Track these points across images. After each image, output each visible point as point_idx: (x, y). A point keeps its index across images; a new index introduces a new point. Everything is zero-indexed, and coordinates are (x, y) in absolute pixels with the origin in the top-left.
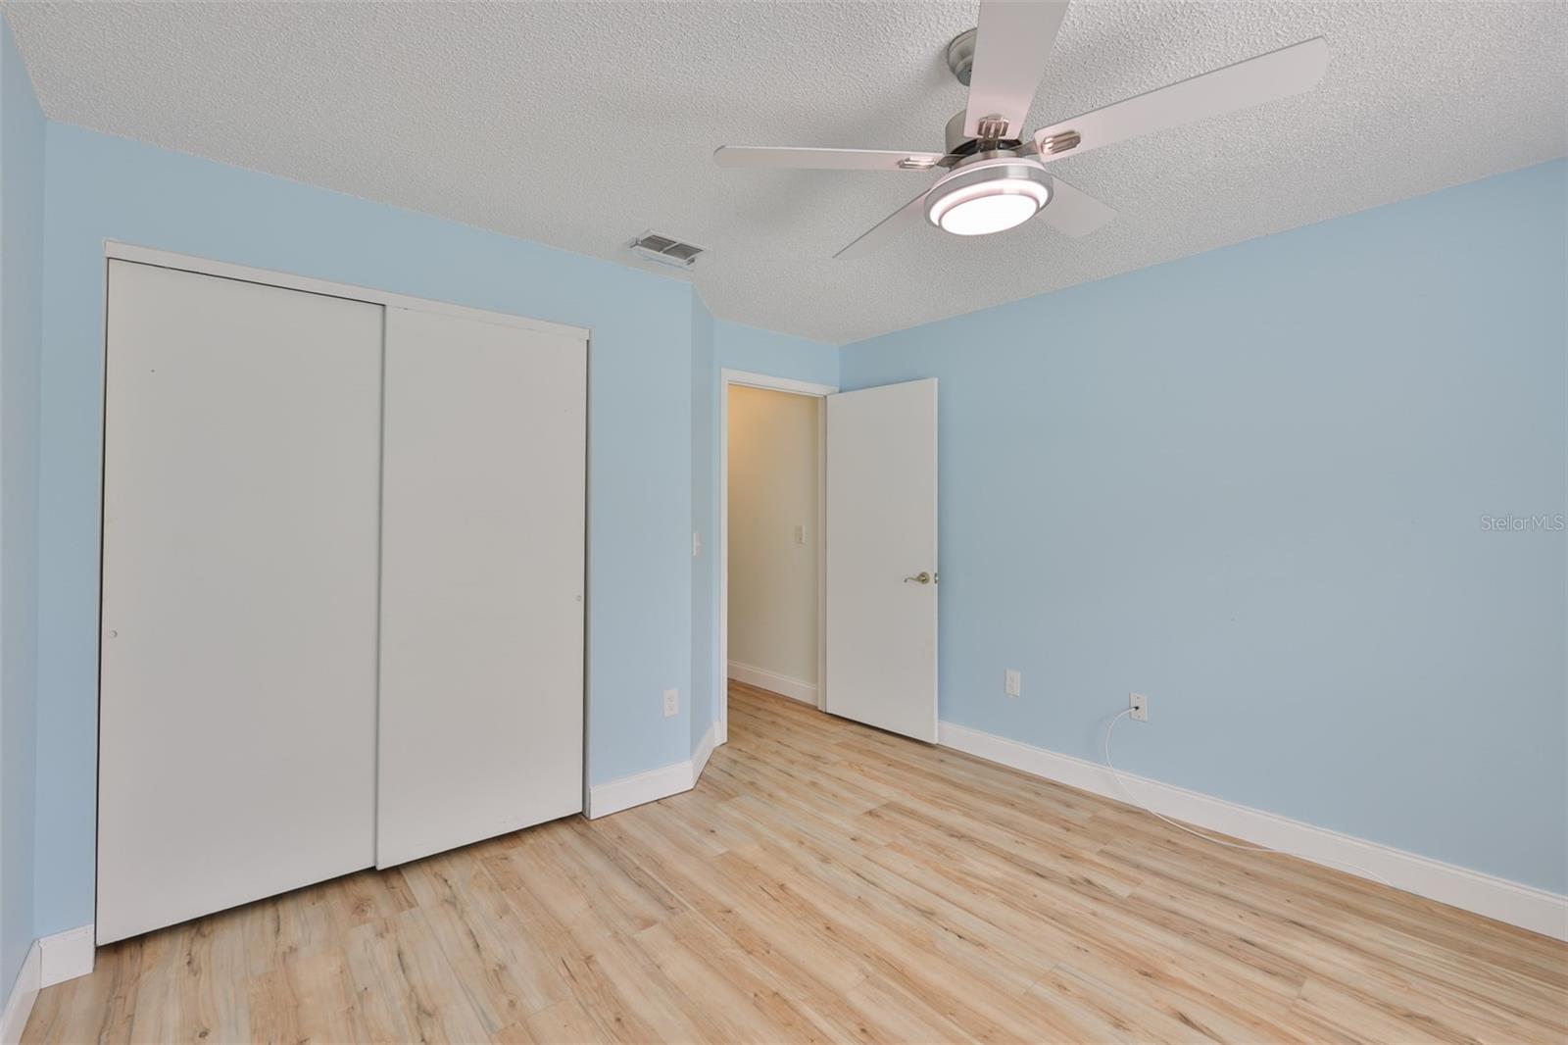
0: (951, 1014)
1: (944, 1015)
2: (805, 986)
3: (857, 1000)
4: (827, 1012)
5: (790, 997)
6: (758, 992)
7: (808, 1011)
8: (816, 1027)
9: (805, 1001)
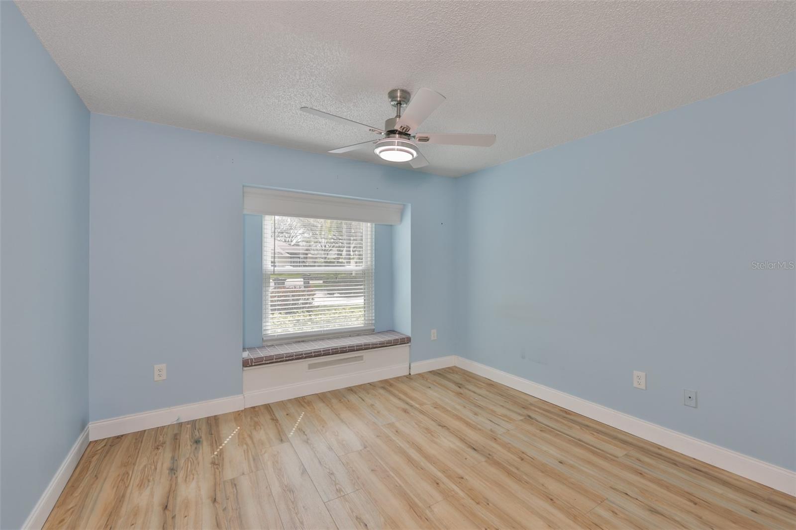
0: (397, 486)
1: (400, 486)
2: (463, 506)
3: (438, 496)
4: (453, 492)
5: (471, 501)
6: (487, 505)
7: (461, 494)
8: (458, 487)
9: (463, 498)
